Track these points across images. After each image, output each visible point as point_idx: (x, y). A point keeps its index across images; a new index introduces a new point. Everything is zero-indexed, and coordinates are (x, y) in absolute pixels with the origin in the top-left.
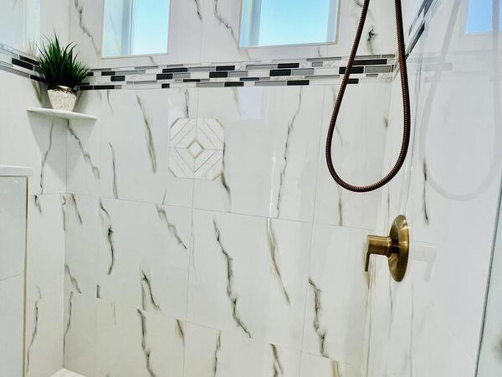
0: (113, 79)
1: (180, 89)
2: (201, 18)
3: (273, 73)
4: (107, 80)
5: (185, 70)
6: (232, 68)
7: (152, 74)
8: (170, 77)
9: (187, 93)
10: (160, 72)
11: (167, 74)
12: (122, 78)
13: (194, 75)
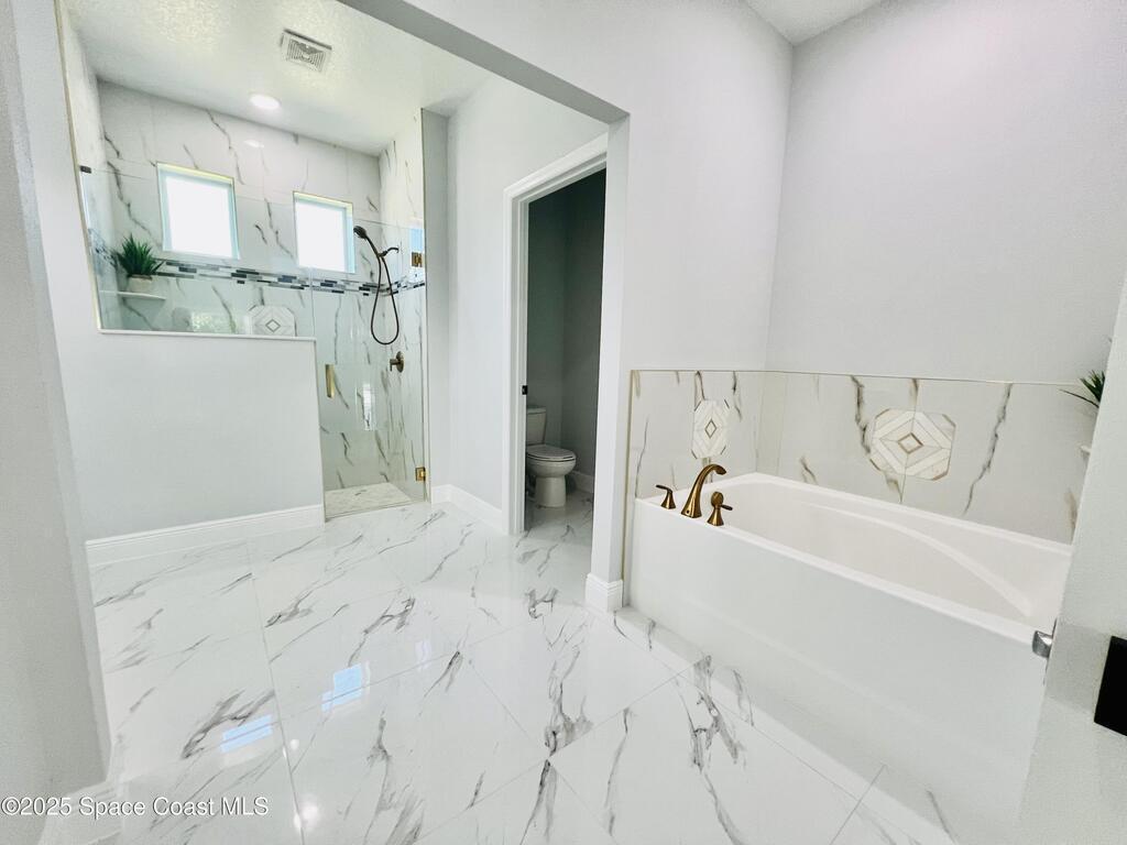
0: (181, 269)
1: (255, 286)
2: (266, 242)
3: (322, 284)
4: (175, 269)
5: (257, 274)
6: (295, 278)
7: (227, 273)
8: (245, 277)
9: (261, 289)
10: (234, 272)
11: (241, 275)
12: (194, 271)
13: (265, 278)
